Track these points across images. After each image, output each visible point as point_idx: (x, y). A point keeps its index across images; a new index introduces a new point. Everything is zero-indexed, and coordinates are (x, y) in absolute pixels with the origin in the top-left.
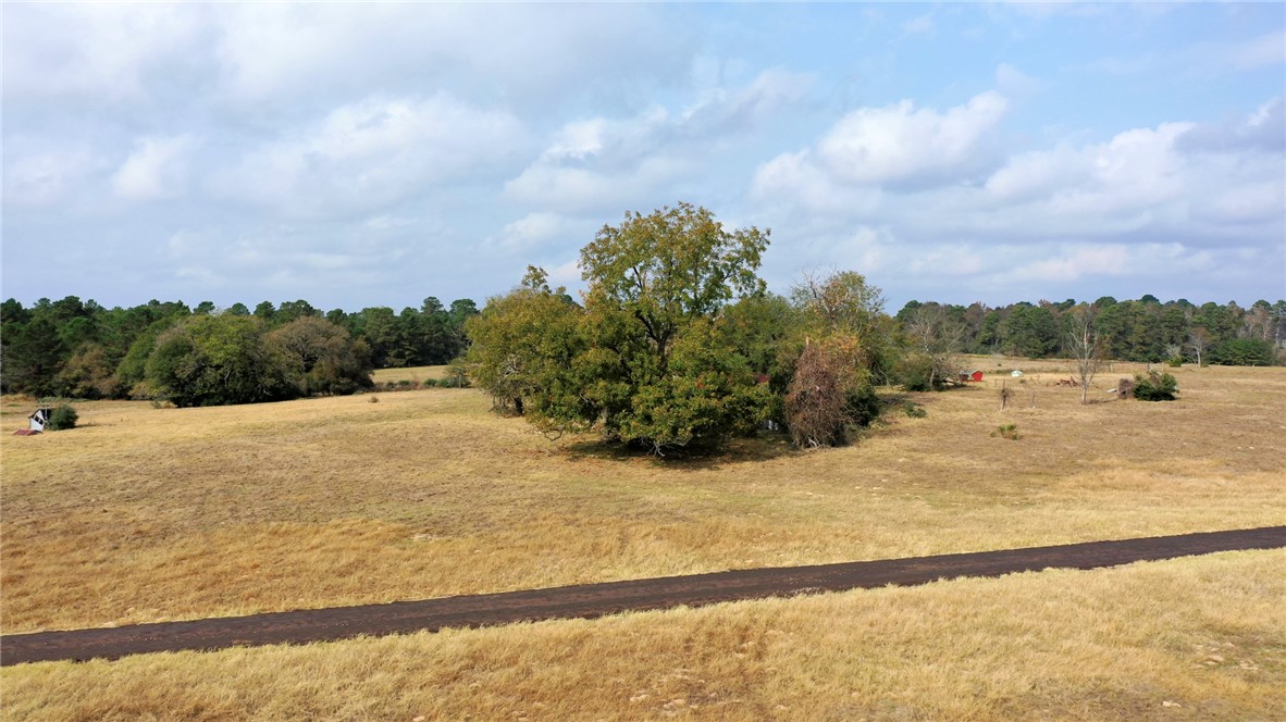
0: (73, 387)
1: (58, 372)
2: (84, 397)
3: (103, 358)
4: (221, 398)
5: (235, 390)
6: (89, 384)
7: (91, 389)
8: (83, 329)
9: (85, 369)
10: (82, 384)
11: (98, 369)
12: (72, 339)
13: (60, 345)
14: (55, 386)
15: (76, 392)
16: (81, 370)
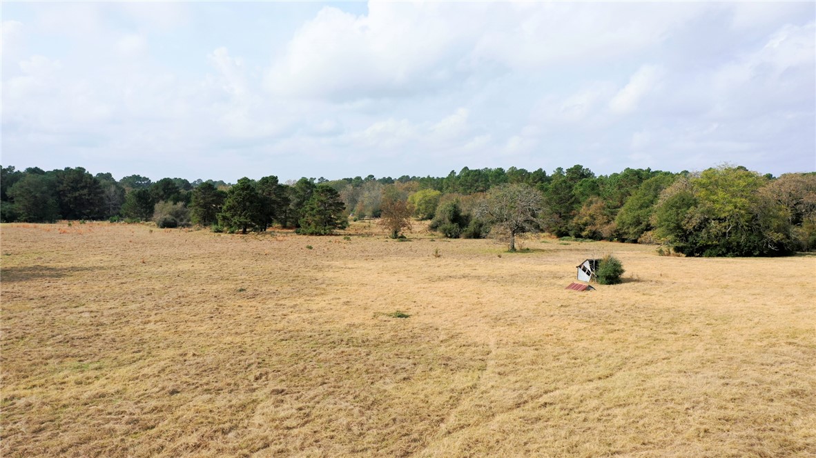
0: (583, 230)
1: (572, 219)
2: (590, 238)
3: (604, 209)
4: (724, 250)
5: (738, 243)
6: (594, 229)
7: (594, 233)
8: (590, 186)
9: (592, 216)
10: (589, 228)
11: (600, 217)
12: (582, 194)
13: (573, 198)
14: (570, 228)
15: (584, 234)
16: (588, 218)
